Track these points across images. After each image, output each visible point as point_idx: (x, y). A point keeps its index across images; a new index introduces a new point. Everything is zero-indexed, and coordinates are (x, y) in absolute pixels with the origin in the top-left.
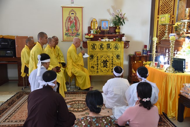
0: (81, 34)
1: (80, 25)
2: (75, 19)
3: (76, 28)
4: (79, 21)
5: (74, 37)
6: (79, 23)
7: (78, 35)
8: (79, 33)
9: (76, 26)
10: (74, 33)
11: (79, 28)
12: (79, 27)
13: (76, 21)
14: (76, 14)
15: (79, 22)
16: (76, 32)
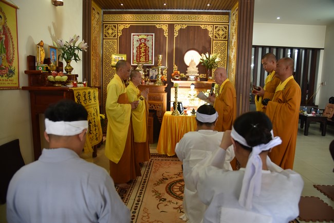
0: (16, 71)
1: (13, 48)
2: (4, 32)
3: (7, 54)
4: (12, 39)
5: (4, 78)
6: (13, 45)
7: (11, 74)
8: (12, 68)
9: (7, 52)
10: (4, 69)
11: (13, 57)
12: (14, 54)
13: (6, 37)
14: (5, 19)
15: (12, 42)
16: (7, 64)
